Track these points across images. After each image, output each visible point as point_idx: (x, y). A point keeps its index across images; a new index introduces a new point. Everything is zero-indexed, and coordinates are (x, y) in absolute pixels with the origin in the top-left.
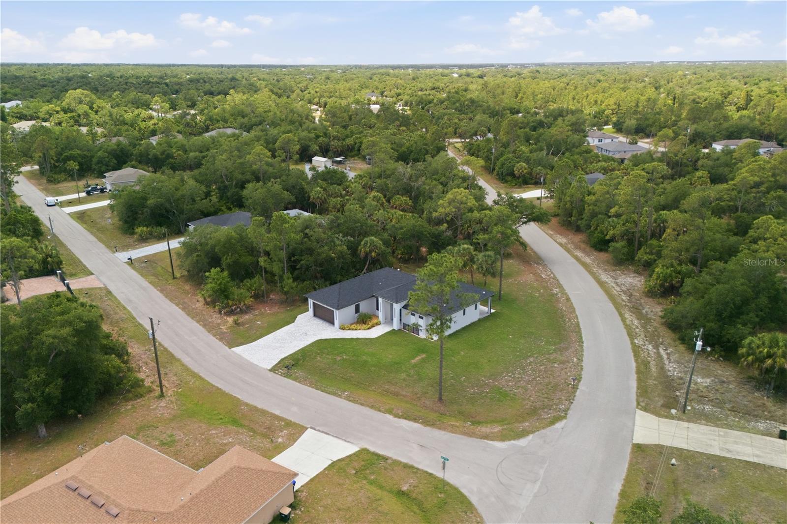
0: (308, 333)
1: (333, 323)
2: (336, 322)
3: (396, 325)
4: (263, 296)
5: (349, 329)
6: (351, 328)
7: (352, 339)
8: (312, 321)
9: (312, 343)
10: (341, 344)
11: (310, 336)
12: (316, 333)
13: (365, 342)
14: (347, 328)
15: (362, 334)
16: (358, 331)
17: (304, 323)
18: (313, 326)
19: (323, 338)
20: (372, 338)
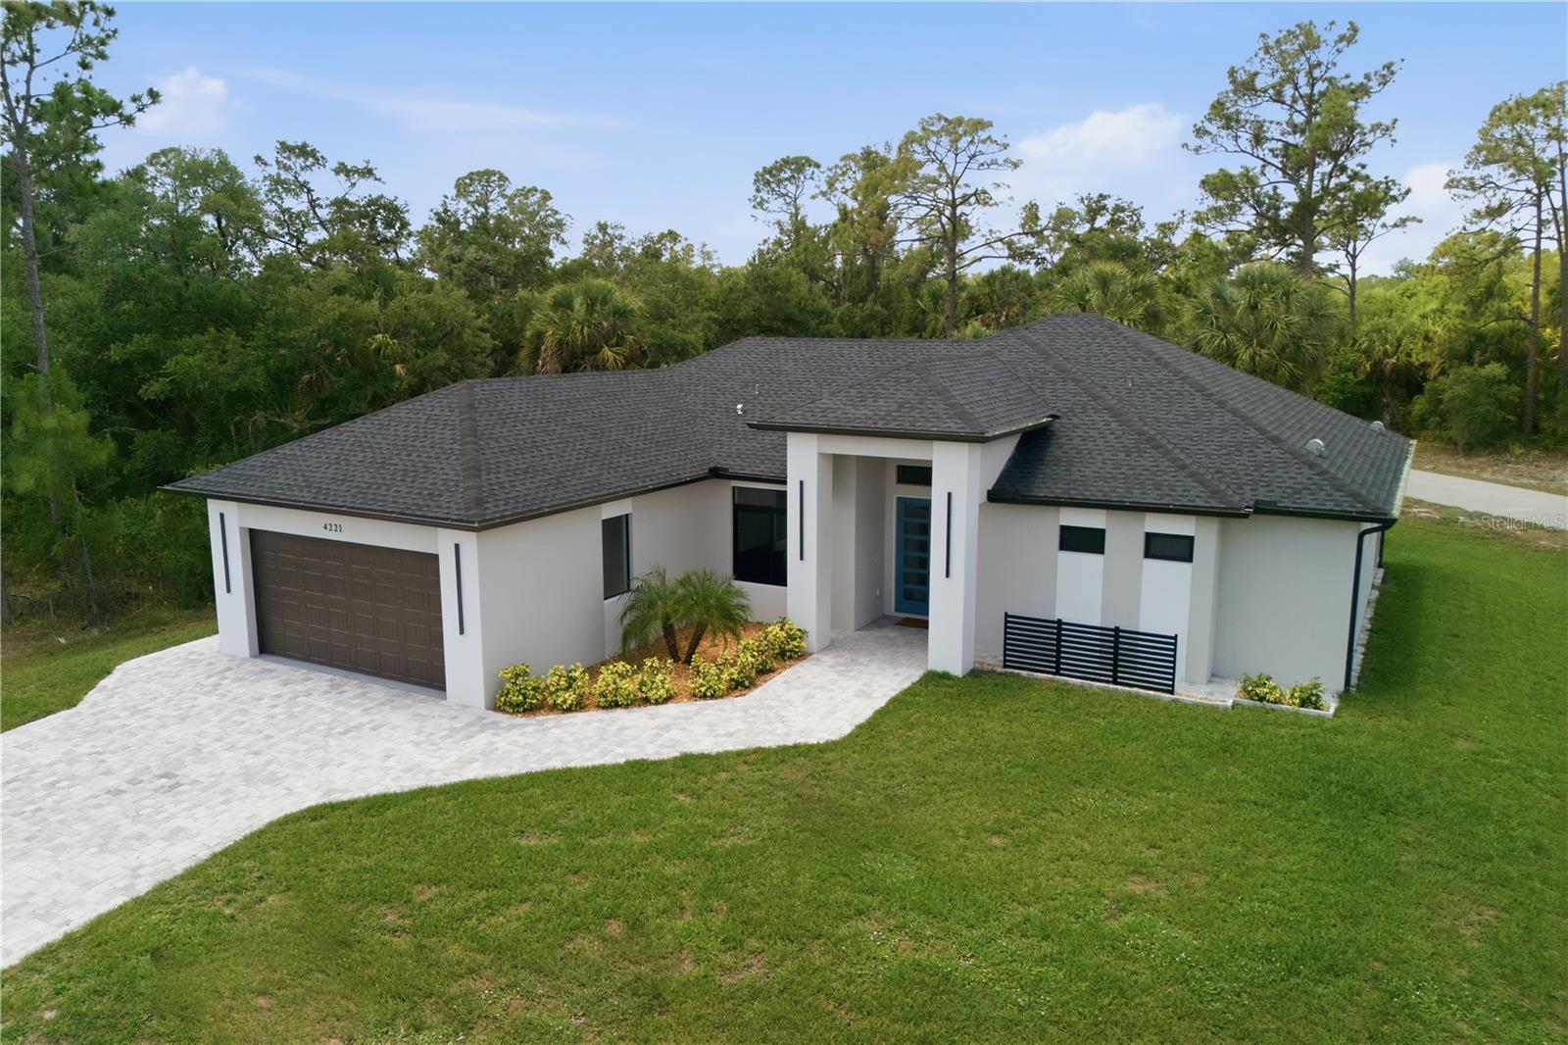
3: (950, 642)
5: (579, 706)
6: (599, 685)
7: (638, 767)
8: (242, 679)
9: (224, 853)
10: (546, 827)
11: (206, 789)
12: (268, 763)
13: (777, 782)
14: (567, 689)
15: (711, 725)
16: (662, 708)
17: (169, 700)
18: (245, 712)
19: (345, 797)
20: (813, 741)
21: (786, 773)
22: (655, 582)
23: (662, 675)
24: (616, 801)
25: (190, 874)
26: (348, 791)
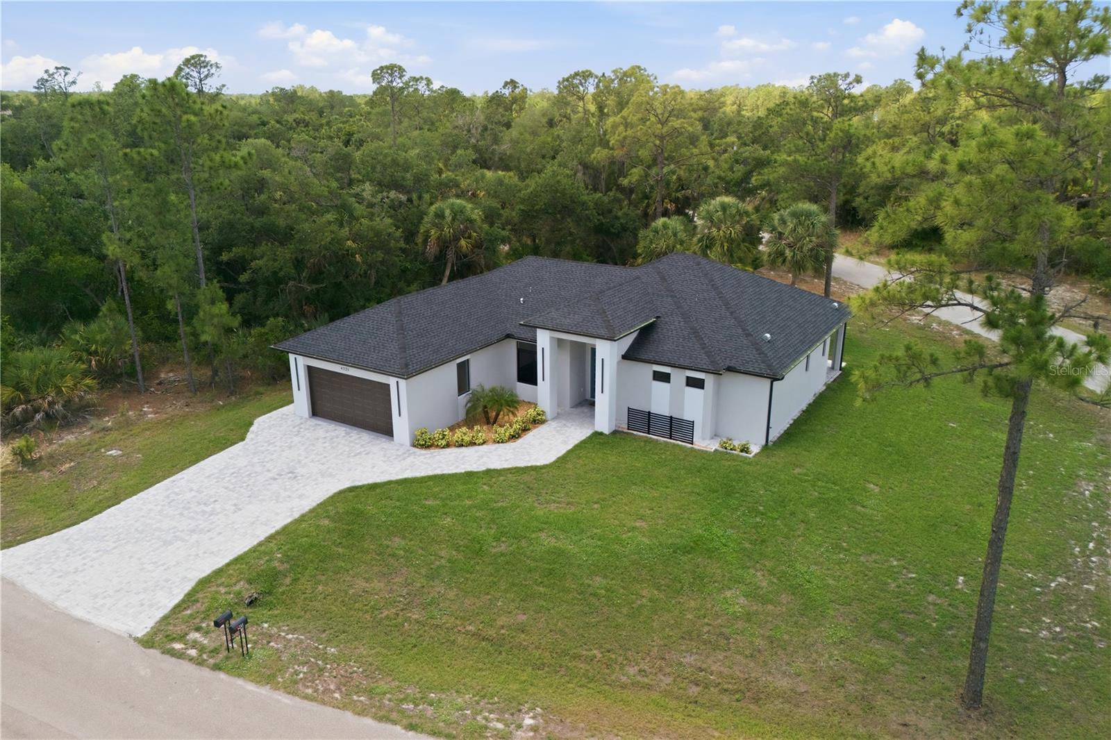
0: (300, 471)
1: (386, 430)
2: (401, 425)
3: (604, 418)
4: (132, 374)
5: (448, 446)
6: (455, 438)
7: (470, 474)
8: (308, 429)
9: (321, 504)
10: (435, 497)
11: (308, 478)
12: (328, 468)
13: (521, 481)
14: (442, 439)
15: (500, 456)
16: (481, 447)
17: (281, 438)
18: (313, 445)
19: (360, 484)
20: (538, 464)
21: (526, 477)
22: (479, 390)
23: (481, 432)
24: (460, 487)
25: (311, 511)
26: (359, 481)
